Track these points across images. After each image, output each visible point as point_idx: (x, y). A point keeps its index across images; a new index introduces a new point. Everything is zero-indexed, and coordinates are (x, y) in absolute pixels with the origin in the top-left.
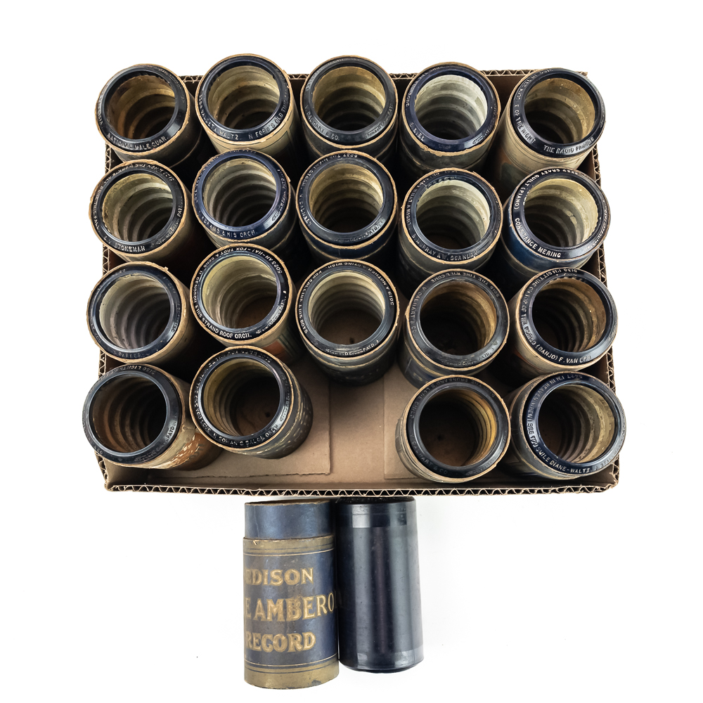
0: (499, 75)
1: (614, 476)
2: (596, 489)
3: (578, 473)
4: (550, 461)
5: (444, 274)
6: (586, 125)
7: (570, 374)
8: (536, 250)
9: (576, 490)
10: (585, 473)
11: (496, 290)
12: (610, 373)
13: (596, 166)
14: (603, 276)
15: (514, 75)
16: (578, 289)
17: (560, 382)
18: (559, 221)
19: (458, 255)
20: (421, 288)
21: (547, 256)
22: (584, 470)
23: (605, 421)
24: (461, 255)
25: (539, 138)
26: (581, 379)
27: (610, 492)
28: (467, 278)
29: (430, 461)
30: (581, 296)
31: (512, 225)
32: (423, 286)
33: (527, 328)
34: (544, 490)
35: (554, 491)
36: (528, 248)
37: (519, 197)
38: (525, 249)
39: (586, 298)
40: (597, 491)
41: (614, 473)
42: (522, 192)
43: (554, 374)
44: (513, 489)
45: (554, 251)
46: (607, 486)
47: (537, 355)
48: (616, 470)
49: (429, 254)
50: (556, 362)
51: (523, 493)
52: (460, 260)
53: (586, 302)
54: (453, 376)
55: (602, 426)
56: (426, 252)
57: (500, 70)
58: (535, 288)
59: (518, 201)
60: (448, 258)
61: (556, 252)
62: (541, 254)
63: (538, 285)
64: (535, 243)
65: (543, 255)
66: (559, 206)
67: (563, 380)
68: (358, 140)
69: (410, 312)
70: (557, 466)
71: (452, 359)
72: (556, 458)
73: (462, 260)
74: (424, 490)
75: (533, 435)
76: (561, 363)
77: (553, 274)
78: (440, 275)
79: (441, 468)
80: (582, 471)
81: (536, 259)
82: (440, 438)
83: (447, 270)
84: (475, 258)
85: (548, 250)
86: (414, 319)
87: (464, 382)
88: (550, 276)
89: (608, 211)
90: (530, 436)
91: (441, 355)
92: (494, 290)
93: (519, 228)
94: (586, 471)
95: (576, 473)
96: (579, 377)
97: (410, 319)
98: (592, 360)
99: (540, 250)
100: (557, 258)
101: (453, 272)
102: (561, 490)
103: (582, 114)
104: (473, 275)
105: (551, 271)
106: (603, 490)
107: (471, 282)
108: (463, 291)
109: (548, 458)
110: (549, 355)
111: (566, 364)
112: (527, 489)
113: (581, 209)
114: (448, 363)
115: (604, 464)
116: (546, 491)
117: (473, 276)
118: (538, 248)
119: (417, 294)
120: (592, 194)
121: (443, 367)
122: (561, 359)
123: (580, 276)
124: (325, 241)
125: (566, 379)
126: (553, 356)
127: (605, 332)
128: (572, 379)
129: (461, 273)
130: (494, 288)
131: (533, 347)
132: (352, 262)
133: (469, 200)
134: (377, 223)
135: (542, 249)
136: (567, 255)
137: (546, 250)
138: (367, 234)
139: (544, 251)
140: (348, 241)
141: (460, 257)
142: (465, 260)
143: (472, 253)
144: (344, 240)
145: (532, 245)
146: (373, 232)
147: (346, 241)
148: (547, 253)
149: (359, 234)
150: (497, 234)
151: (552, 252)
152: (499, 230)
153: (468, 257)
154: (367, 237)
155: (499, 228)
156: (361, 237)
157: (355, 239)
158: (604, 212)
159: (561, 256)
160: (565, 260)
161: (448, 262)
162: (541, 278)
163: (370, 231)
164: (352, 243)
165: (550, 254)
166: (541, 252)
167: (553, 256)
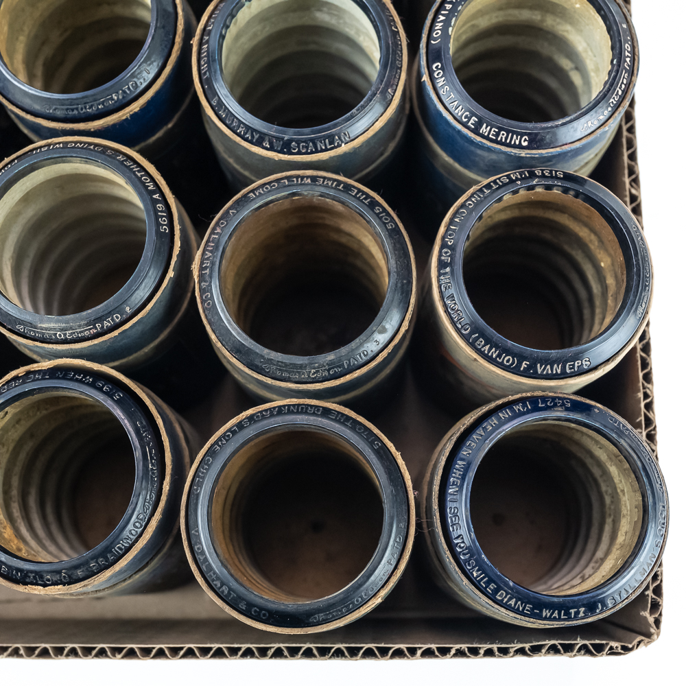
1: (651, 620)
2: (611, 648)
3: (560, 619)
4: (496, 591)
5: (278, 180)
7: (544, 399)
8: (476, 131)
9: (568, 649)
10: (576, 617)
11: (388, 214)
12: (646, 396)
16: (575, 217)
17: (521, 414)
18: (553, 83)
19: (305, 141)
20: (227, 212)
21: (500, 143)
22: (573, 611)
23: (629, 501)
24: (313, 140)
26: (567, 409)
27: (643, 654)
28: (323, 190)
29: (230, 589)
30: (583, 233)
31: (425, 78)
32: (230, 208)
33: (451, 297)
34: (500, 650)
35: (521, 652)
36: (459, 127)
37: (442, 18)
38: (454, 128)
39: (593, 237)
40: (613, 652)
41: (651, 613)
42: (449, 6)
43: (511, 398)
44: (433, 646)
45: (514, 133)
46: (635, 642)
47: (475, 356)
48: (656, 607)
49: (246, 140)
50: (515, 371)
51: (455, 655)
52: (312, 153)
53: (594, 245)
54: (294, 401)
55: (624, 511)
56: (239, 135)
58: (470, 212)
59: (439, 26)
60: (286, 148)
61: (518, 134)
62: (487, 138)
63: (477, 204)
64: (473, 114)
65: (491, 141)
66: (545, 49)
67: (528, 412)
69: (202, 263)
70: (512, 602)
71: (286, 365)
72: (507, 584)
73: (317, 151)
74: (215, 646)
75: (459, 532)
76: (525, 374)
77: (512, 181)
78: (269, 183)
79: (254, 606)
80: (567, 613)
81: (479, 152)
82: (317, 527)
83: (284, 174)
84: (345, 148)
85: (501, 129)
86: (207, 278)
87: (314, 414)
88: (505, 185)
89: (634, 47)
90: (454, 535)
91: (262, 357)
92: (382, 217)
93: (440, 82)
94: (577, 613)
95: (555, 619)
96: (563, 405)
97: (201, 276)
98: (595, 368)
99: (484, 129)
100: (520, 147)
101: (297, 177)
102: (536, 650)
104: (339, 182)
105: (508, 176)
106: (626, 649)
107: (334, 198)
108: (330, 221)
109: (493, 586)
110: (499, 356)
111: (535, 376)
112: (464, 646)
113: (586, 51)
114: (278, 373)
115: (617, 597)
116: (504, 652)
117: (338, 185)
118: (479, 125)
119: (217, 224)
120: (599, 12)
121: (269, 381)
122: (524, 365)
123: (568, 185)
124: (28, 112)
125: (536, 409)
126: (507, 359)
127: (622, 308)
128: (547, 408)
129: (314, 179)
130: (384, 210)
131: (465, 338)
132: (85, 143)
133: (351, 33)
134: (137, 73)
135: (489, 128)
136: (542, 140)
137: (497, 130)
138: (116, 98)
139: (492, 132)
140: (76, 112)
141: (311, 144)
142: (322, 151)
143: (337, 137)
144: (67, 109)
145: (466, 120)
146: (128, 92)
147: (71, 113)
148: (498, 137)
149: (98, 97)
150: (393, 96)
151: (510, 135)
152: (398, 88)
153: (330, 144)
154: (118, 103)
155: (398, 83)
156: (103, 103)
157: (89, 109)
158: (625, 49)
159: (530, 142)
160: (540, 151)
161: (286, 156)
162: (485, 191)
163: (122, 90)
164: (83, 116)
165: (506, 138)
166: (486, 134)
167: (513, 143)
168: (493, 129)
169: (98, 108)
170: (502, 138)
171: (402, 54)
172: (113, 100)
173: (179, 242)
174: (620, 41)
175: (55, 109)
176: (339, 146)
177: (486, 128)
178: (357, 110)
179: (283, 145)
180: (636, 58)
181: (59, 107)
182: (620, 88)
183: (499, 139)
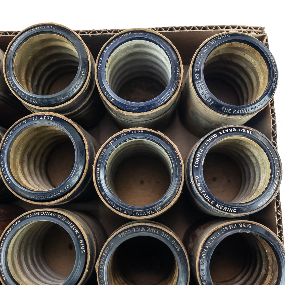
0: (187, 31)
5: (131, 228)
6: (262, 78)
8: (214, 206)
11: (178, 244)
13: (272, 112)
14: (279, 214)
15: (201, 30)
19: (142, 212)
20: (109, 243)
21: (224, 211)
25: (217, 100)
31: (192, 181)
32: (110, 241)
36: (207, 203)
37: (199, 156)
42: (202, 151)
49: (117, 210)
52: (145, 215)
56: (114, 208)
57: (188, 26)
59: (198, 159)
60: (134, 214)
61: (232, 208)
64: (213, 200)
65: (220, 210)
68: (54, 102)
69: (99, 266)
73: (147, 215)
78: (127, 230)
84: (158, 213)
89: (280, 167)
97: (99, 272)
99: (217, 205)
100: (233, 212)
103: (259, 68)
118: (215, 204)
119: (105, 248)
130: (176, 242)
134: (70, 182)
135: (219, 205)
136: (242, 210)
137: (223, 206)
138: (61, 192)
139: (221, 207)
140: (44, 198)
141: (144, 213)
142: (149, 215)
143: (155, 210)
144: (40, 197)
145: (210, 201)
146: (66, 189)
147: (42, 198)
148: (223, 209)
149: (53, 192)
150: (178, 190)
151: (229, 208)
152: (181, 186)
153: (152, 212)
154: (62, 194)
155: (181, 184)
156: (55, 194)
157: (50, 197)
158: (276, 169)
159: (237, 211)
160: (241, 214)
161: (134, 217)
162: (219, 234)
163: (64, 189)
164: (47, 200)
165: (227, 209)
166: (218, 207)
167: (230, 211)
168: (221, 206)
169: (53, 196)
170: (225, 209)
171: (182, 171)
172: (60, 192)
173: (90, 257)
174: (274, 167)
175: (35, 197)
176: (156, 212)
177: (218, 205)
178: (164, 199)
179: (132, 213)
180: (281, 172)
181: (36, 196)
182: (275, 187)
183: (224, 209)
